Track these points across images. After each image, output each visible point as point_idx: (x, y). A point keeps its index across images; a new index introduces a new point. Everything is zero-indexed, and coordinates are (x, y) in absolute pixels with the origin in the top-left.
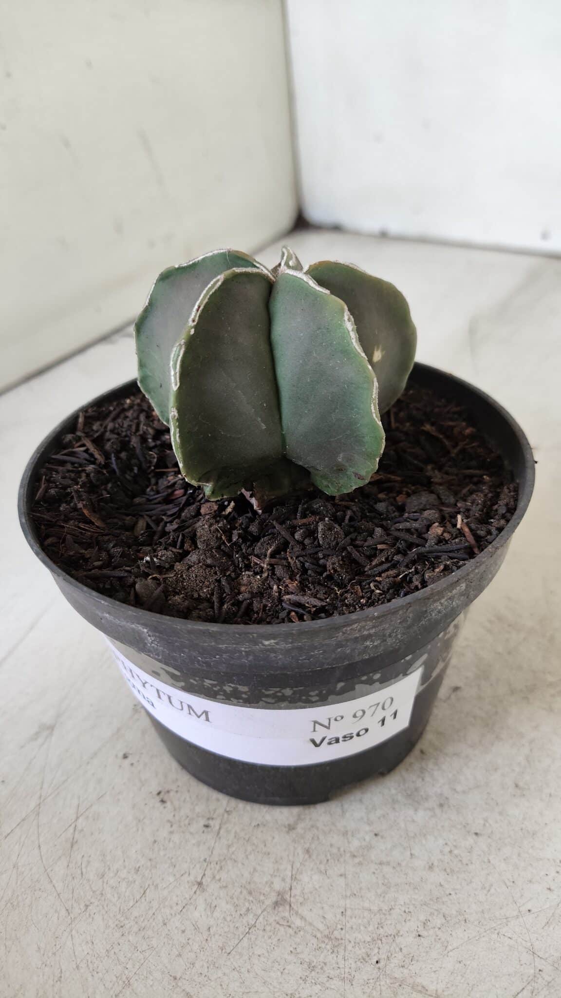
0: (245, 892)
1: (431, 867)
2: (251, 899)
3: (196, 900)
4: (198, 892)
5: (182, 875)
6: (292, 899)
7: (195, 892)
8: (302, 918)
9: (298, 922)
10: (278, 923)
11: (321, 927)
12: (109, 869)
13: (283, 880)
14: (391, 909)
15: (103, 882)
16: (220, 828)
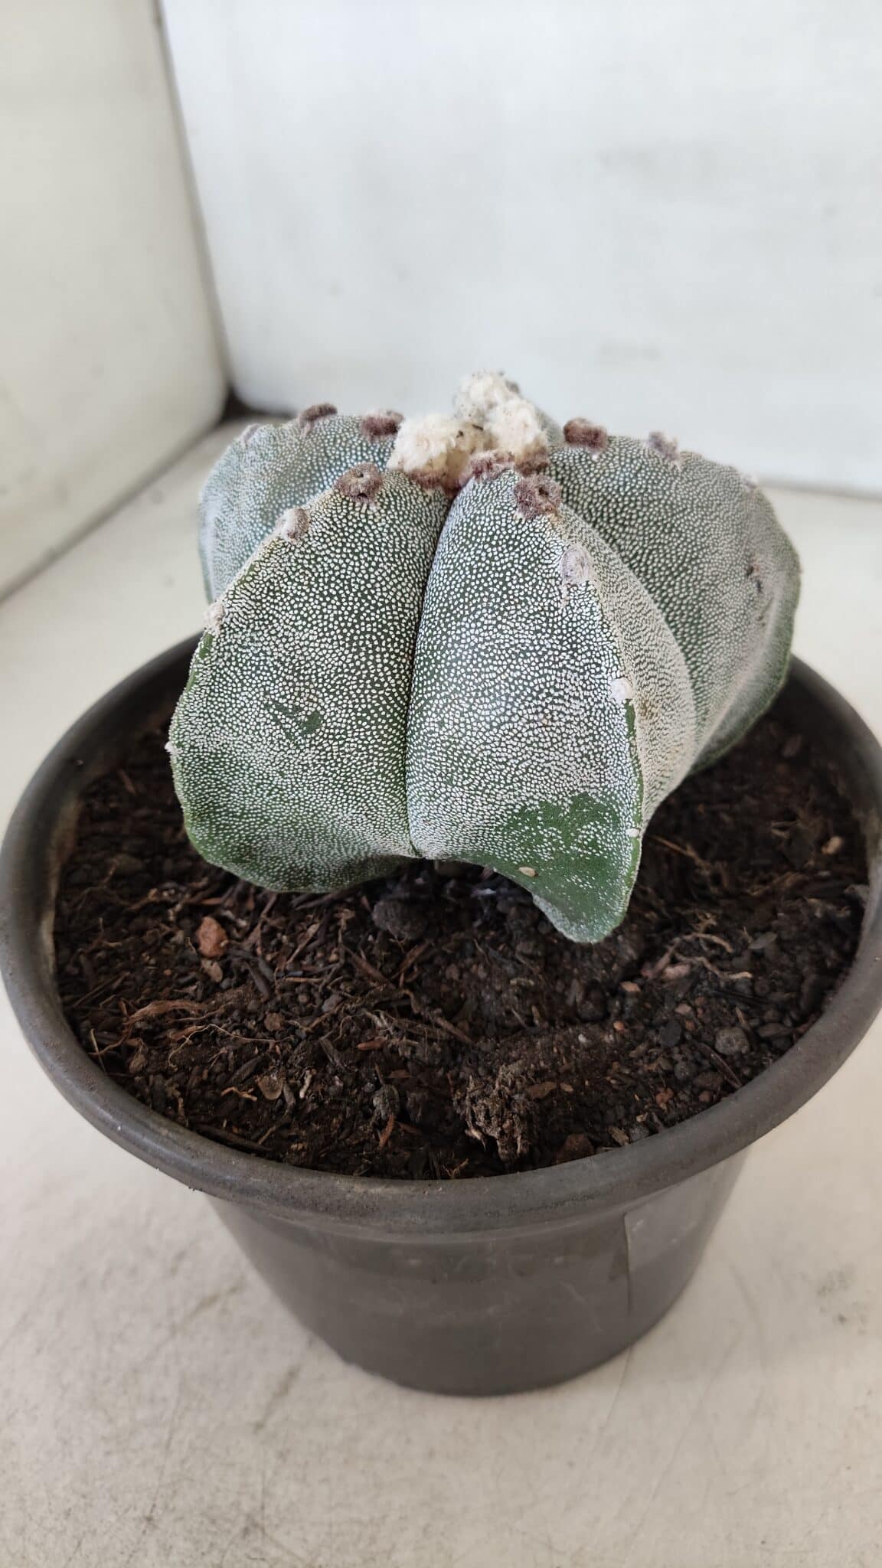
0: (206, 1521)
1: (431, 1454)
2: (214, 1529)
3: (144, 1543)
4: (148, 1532)
5: (127, 1510)
6: (266, 1523)
7: (144, 1532)
8: (278, 1545)
9: (273, 1552)
10: (249, 1557)
11: (301, 1553)
12: (31, 1519)
13: (253, 1497)
14: (384, 1517)
15: (24, 1539)
16: (170, 1438)
